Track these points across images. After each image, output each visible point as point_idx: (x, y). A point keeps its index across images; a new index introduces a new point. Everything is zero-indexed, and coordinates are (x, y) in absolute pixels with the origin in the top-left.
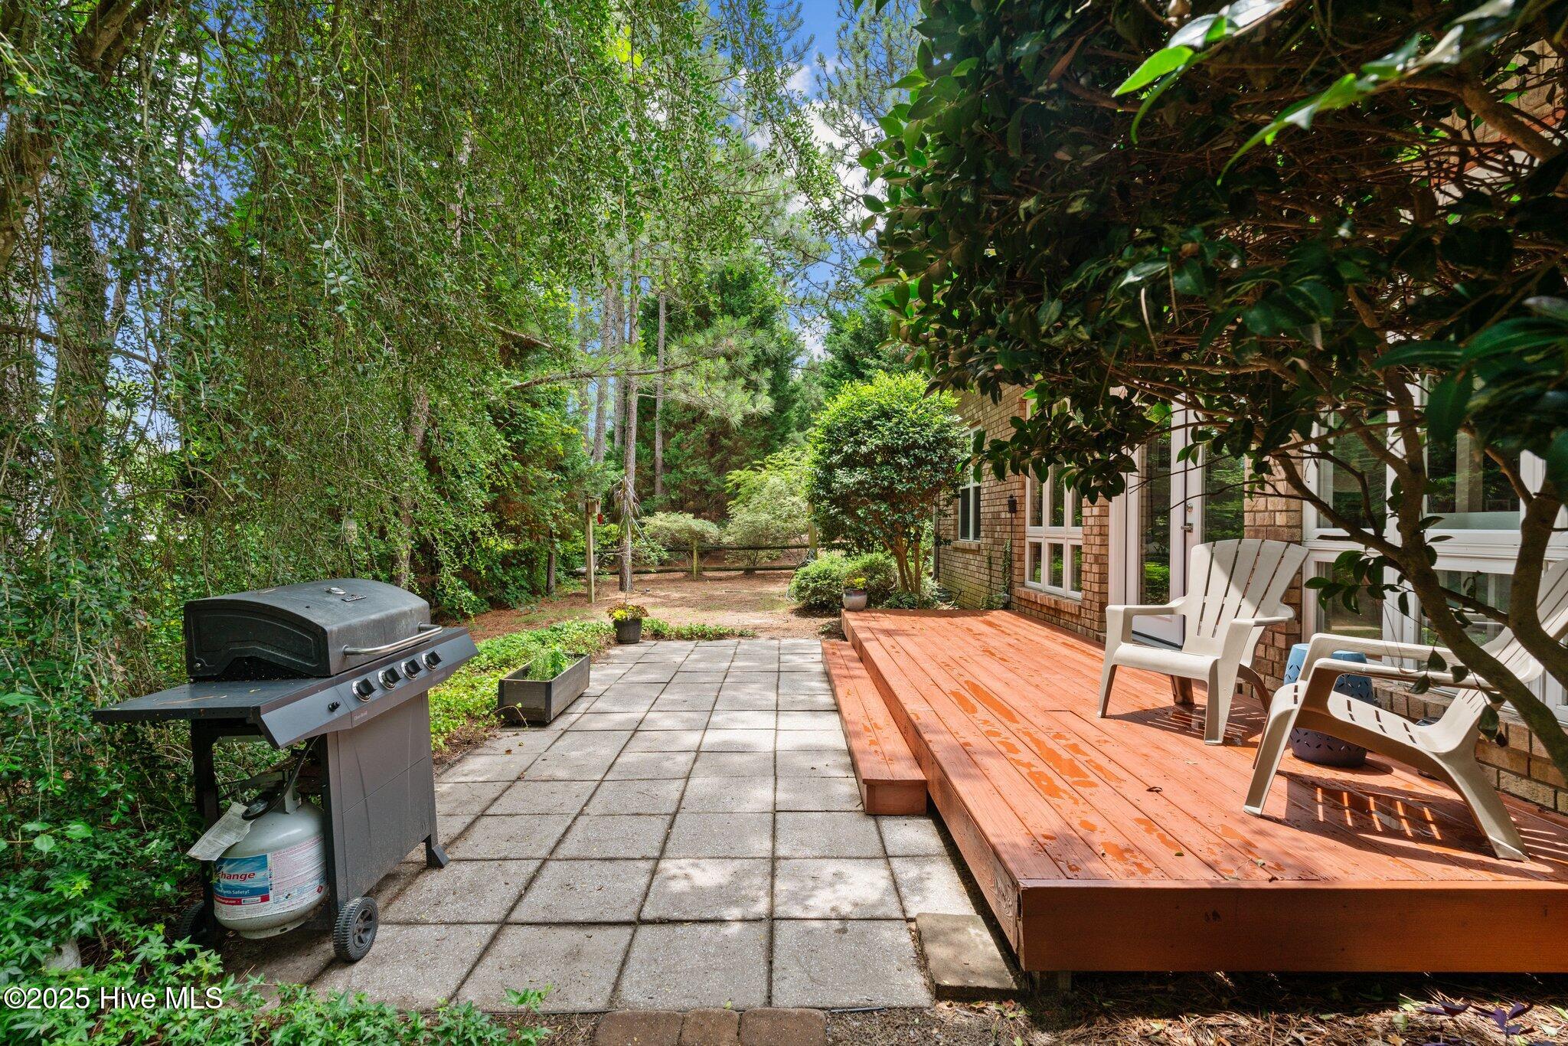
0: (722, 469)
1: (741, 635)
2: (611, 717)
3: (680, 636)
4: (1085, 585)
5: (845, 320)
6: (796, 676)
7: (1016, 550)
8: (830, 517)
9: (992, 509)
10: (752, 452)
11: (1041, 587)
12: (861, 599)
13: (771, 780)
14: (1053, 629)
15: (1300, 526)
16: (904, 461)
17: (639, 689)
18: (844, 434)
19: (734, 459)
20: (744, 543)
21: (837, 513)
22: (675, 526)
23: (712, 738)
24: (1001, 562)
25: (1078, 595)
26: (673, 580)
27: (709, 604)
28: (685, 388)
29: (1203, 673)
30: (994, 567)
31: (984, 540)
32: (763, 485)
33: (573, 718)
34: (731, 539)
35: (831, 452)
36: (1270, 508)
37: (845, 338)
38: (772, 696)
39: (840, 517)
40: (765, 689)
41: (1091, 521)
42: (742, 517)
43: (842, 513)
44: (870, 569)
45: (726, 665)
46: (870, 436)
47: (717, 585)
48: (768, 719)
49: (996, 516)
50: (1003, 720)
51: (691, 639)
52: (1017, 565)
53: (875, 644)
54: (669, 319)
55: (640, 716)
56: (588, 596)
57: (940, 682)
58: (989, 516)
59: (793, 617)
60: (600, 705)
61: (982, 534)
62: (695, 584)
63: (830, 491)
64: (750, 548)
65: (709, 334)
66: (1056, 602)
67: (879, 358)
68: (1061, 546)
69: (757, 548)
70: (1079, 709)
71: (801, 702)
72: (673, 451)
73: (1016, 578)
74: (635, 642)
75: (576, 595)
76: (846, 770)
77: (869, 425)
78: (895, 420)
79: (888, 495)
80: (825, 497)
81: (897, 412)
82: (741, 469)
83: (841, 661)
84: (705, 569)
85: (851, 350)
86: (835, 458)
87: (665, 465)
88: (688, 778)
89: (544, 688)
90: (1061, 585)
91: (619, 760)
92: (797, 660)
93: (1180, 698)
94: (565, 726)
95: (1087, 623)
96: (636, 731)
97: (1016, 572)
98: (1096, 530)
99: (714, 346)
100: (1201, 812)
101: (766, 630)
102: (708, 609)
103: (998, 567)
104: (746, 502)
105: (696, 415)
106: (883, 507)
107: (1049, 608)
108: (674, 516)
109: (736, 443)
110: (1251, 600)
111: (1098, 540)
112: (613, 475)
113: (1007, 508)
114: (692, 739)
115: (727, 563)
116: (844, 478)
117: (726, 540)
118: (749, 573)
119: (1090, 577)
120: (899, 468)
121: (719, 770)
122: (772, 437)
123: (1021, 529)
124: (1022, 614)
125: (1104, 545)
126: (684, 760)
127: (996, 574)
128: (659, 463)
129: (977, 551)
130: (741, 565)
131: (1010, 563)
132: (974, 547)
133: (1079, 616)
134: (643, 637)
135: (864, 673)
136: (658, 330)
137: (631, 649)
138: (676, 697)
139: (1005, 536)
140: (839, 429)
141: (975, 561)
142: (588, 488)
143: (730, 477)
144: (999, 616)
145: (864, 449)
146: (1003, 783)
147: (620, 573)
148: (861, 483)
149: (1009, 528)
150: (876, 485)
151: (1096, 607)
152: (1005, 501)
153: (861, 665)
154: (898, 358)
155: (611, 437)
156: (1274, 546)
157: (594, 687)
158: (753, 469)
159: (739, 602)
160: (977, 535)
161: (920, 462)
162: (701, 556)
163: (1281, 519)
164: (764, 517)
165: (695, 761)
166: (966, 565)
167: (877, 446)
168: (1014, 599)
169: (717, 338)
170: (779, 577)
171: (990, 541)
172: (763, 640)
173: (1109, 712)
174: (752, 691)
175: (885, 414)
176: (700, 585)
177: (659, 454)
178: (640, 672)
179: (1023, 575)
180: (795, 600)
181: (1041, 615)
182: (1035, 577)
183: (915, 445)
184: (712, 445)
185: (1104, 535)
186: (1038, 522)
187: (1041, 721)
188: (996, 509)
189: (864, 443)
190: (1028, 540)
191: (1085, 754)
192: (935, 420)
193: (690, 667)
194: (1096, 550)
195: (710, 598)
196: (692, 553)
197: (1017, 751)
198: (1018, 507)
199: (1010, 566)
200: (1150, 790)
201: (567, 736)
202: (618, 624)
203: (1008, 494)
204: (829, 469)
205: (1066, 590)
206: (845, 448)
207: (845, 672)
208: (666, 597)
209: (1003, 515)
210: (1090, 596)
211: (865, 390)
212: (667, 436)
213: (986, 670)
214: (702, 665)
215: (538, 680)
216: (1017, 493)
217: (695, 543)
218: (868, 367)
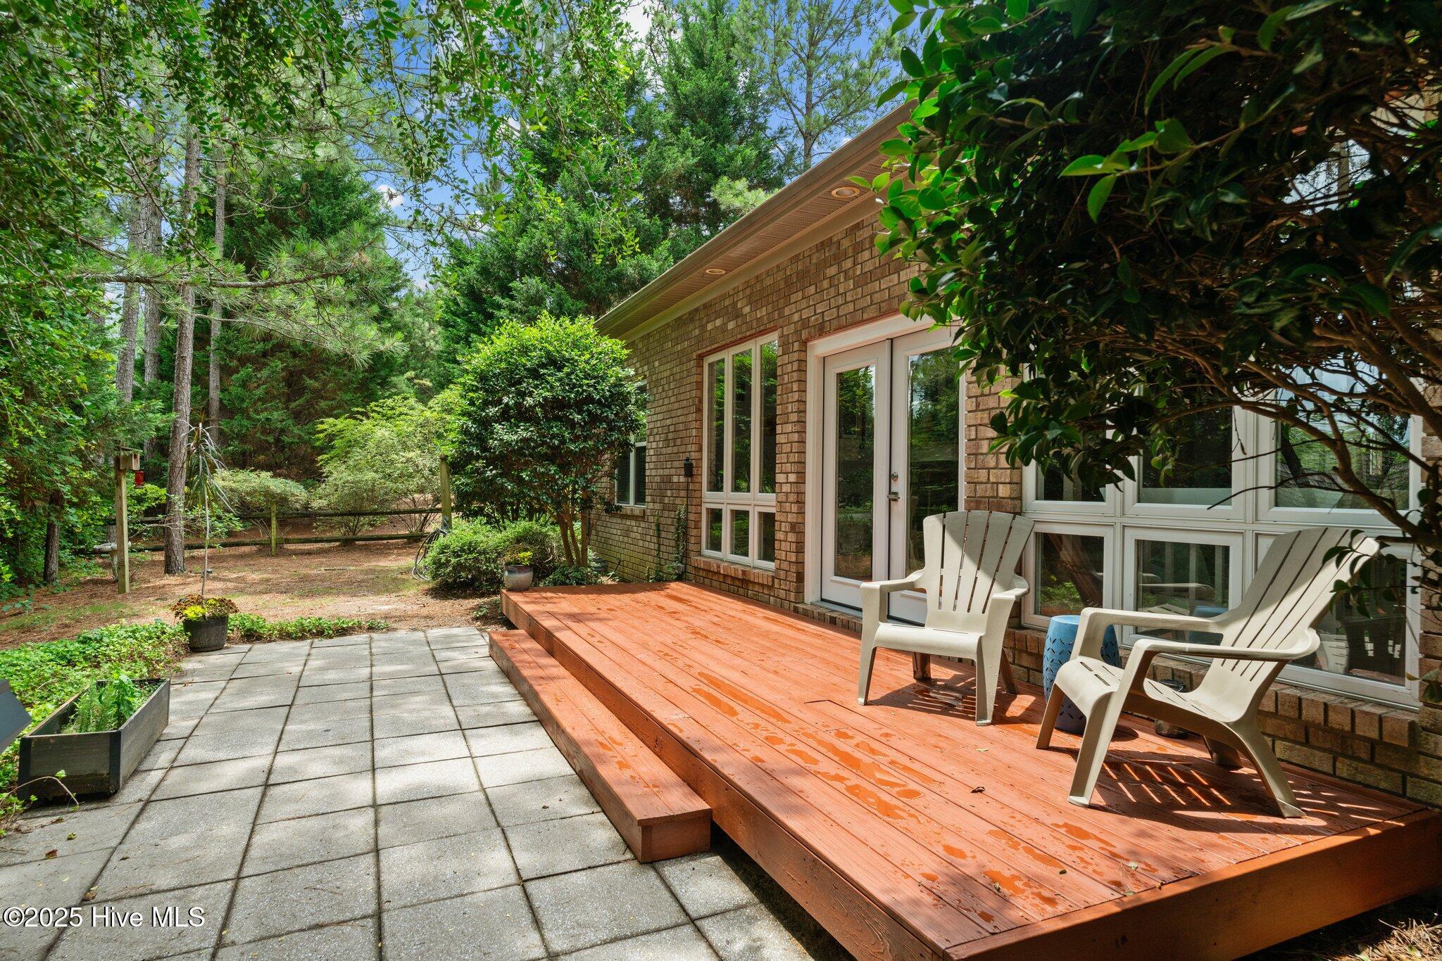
0: (306, 416)
1: (371, 628)
2: (218, 769)
3: (286, 636)
4: (779, 554)
5: (468, 251)
6: (467, 679)
7: (691, 517)
8: (485, 480)
9: (661, 472)
10: (348, 397)
11: (724, 556)
12: (526, 577)
13: (497, 834)
14: (744, 602)
15: (1020, 498)
16: (577, 417)
17: (249, 721)
18: (502, 383)
19: (323, 404)
20: (341, 508)
21: (495, 476)
22: (245, 487)
23: (389, 785)
24: (673, 529)
25: (771, 565)
26: (242, 556)
27: (308, 588)
28: (286, 312)
29: (970, 652)
30: (663, 534)
31: (651, 506)
32: (366, 437)
33: (155, 777)
34: (324, 502)
35: (486, 404)
36: (992, 479)
37: (470, 271)
38: (447, 711)
39: (499, 481)
40: (434, 702)
41: (786, 488)
42: (339, 475)
43: (501, 475)
44: (523, 540)
45: (365, 672)
46: (536, 387)
47: (307, 561)
48: (453, 745)
49: (667, 480)
50: (772, 720)
51: (302, 638)
52: (694, 532)
53: (569, 633)
54: (230, 222)
55: (264, 762)
56: (117, 583)
57: (672, 677)
58: (658, 479)
59: (429, 600)
60: (192, 752)
61: (648, 499)
62: (275, 561)
63: (485, 449)
64: (350, 514)
65: (332, 244)
66: (744, 572)
67: (512, 297)
68: (746, 513)
69: (357, 513)
70: (837, 698)
71: (487, 714)
72: (235, 390)
73: (691, 547)
74: (218, 647)
75: (95, 582)
76: (586, 804)
77: (534, 373)
78: (566, 370)
79: (556, 456)
80: (478, 458)
81: (568, 360)
82: (337, 417)
83: (526, 657)
84: (288, 541)
85: (477, 285)
86: (492, 411)
87: (222, 407)
88: (377, 851)
89: (106, 744)
90: (746, 554)
91: (257, 839)
92: (459, 658)
93: (919, 674)
94: (144, 795)
95: (782, 594)
96: (267, 786)
97: (692, 540)
98: (792, 498)
99: (341, 259)
100: (1037, 812)
101: (401, 618)
102: (311, 594)
103: (669, 535)
104: (344, 456)
105: (275, 346)
106: (553, 469)
107: (734, 578)
108: (242, 475)
109: (325, 384)
110: (987, 572)
111: (795, 508)
112: (158, 420)
113: (683, 472)
114: (360, 790)
115: (316, 534)
116: (504, 434)
117: (316, 504)
118: (348, 544)
119: (785, 546)
120: (572, 425)
121: (420, 832)
122: (371, 380)
123: (697, 494)
124: (700, 585)
125: (801, 513)
126: (360, 824)
127: (666, 542)
128: (215, 405)
129: (642, 517)
130: (338, 533)
131: (684, 530)
132: (637, 512)
133: (771, 587)
134: (229, 639)
135: (562, 671)
136: (213, 234)
137: (214, 659)
138: (312, 726)
139: (678, 501)
140: (495, 375)
141: (637, 529)
142: (121, 437)
143: (321, 427)
144: (676, 587)
145: (529, 401)
146: (828, 808)
147: (168, 549)
148: (524, 440)
149: (683, 493)
150: (544, 443)
151: (793, 577)
152: (682, 464)
153: (552, 661)
154: (537, 300)
155: (140, 367)
156: (1002, 517)
157: (177, 725)
158: (352, 417)
159: (350, 583)
160: (640, 498)
161: (594, 419)
162: (282, 524)
163: (1004, 491)
164: (370, 475)
165: (377, 823)
166: (627, 533)
167: (545, 399)
168: (690, 569)
169: (345, 251)
170: (388, 547)
171: (658, 506)
172: (402, 633)
173: (870, 698)
174: (418, 707)
175: (554, 362)
176: (282, 561)
177: (215, 394)
178: (242, 693)
179: (699, 543)
180: (428, 578)
181: (724, 586)
182: (715, 544)
183: (589, 399)
184: (289, 385)
185: (801, 503)
186: (716, 485)
187: (808, 716)
188: (667, 472)
189: (531, 394)
190: (705, 506)
191: (885, 755)
192: (610, 372)
193: (317, 679)
194: (792, 518)
195: (305, 579)
196: (269, 521)
197: (816, 762)
198: (695, 471)
199: (685, 534)
200: (974, 791)
201: (153, 810)
202: (189, 625)
203: (683, 457)
204: (485, 423)
205: (753, 559)
206: (505, 400)
207: (541, 673)
208: (242, 580)
209: (675, 479)
210: (785, 566)
211: (530, 334)
212: (226, 371)
213: (712, 657)
214: (331, 676)
215: (91, 730)
216: (694, 455)
217: (274, 508)
218: (499, 307)
